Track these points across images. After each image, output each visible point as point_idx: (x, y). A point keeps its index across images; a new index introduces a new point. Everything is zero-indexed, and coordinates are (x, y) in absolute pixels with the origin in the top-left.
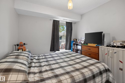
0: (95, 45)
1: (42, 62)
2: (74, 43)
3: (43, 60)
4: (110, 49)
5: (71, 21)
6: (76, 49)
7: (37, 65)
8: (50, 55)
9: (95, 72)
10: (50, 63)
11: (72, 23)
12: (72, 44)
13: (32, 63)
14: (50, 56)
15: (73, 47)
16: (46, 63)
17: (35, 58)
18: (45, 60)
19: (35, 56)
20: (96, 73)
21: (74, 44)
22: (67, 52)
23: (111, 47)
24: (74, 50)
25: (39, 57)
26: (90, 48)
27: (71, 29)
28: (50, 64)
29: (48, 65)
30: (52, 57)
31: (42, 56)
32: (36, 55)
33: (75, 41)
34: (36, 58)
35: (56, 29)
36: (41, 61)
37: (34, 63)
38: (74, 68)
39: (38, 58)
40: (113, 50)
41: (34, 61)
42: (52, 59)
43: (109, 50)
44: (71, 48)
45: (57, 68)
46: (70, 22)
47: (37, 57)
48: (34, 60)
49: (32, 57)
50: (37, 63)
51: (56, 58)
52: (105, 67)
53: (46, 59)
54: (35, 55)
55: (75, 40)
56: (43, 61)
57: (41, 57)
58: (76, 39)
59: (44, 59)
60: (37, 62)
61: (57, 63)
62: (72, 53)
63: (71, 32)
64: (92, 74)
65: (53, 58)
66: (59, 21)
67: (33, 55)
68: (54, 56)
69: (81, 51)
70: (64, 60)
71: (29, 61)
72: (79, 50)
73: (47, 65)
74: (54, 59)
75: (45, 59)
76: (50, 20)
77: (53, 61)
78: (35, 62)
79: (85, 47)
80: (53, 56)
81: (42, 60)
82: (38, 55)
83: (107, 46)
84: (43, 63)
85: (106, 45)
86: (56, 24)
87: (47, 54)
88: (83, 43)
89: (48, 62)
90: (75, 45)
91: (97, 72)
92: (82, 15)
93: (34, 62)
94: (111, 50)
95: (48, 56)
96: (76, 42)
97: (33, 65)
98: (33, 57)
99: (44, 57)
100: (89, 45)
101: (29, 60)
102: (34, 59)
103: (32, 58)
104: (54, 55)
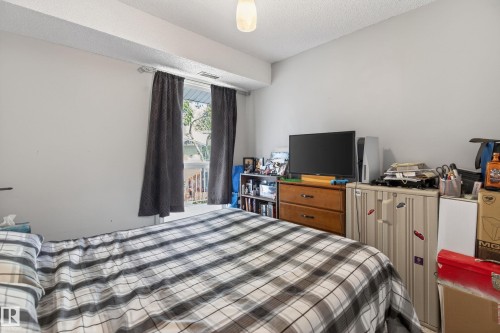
0: (329, 181)
1: (116, 276)
2: (246, 173)
3: (118, 262)
4: (385, 194)
5: (232, 84)
6: (252, 200)
7: (89, 296)
8: (149, 234)
9: (357, 289)
10: (160, 278)
11: (233, 92)
12: (237, 180)
13: (58, 294)
14: (149, 241)
15: (241, 191)
16: (137, 281)
17: (65, 257)
18: (126, 263)
19: (63, 251)
20: (361, 289)
21: (246, 179)
22: (221, 216)
23: (384, 184)
24: (244, 203)
25: (89, 252)
26: (309, 192)
27: (231, 116)
28: (162, 283)
29: (153, 288)
30: (162, 245)
31: (104, 244)
32: (72, 244)
33: (251, 167)
34: (76, 257)
35: (168, 112)
36: (106, 273)
37: (66, 293)
38: (279, 285)
39: (88, 258)
40: (395, 195)
41: (67, 275)
42: (160, 254)
43: (379, 198)
44: (232, 196)
45: (204, 298)
46: (227, 89)
47: (79, 252)
48: (65, 270)
49: (49, 258)
50: (86, 290)
51: (180, 248)
52: (381, 264)
53: (134, 257)
54: (65, 246)
55: (251, 161)
56: (116, 270)
57: (100, 249)
58: (253, 159)
59: (122, 256)
60: (82, 279)
61: (196, 271)
62: (244, 217)
63: (231, 128)
64: (350, 296)
65: (166, 247)
66: (181, 79)
67: (53, 245)
68: (168, 236)
69: (274, 205)
70: (222, 252)
71: (37, 281)
72: (266, 203)
73: (146, 288)
74: (174, 253)
75: (126, 258)
76: (142, 70)
77: (171, 264)
78: (73, 282)
79: (293, 189)
80: (166, 239)
81: (109, 264)
82: (82, 243)
83: (373, 183)
84: (122, 279)
85: (367, 180)
86: (167, 92)
87: (130, 234)
88: (281, 171)
89: (146, 272)
90: (250, 185)
91: (364, 285)
92: (275, 66)
93: (64, 285)
94: (388, 198)
95: (137, 241)
96: (253, 171)
97: (66, 301)
98: (52, 255)
99: (116, 250)
100: (307, 179)
101: (37, 277)
102: (61, 265)
103: (52, 262)
104: (166, 233)
